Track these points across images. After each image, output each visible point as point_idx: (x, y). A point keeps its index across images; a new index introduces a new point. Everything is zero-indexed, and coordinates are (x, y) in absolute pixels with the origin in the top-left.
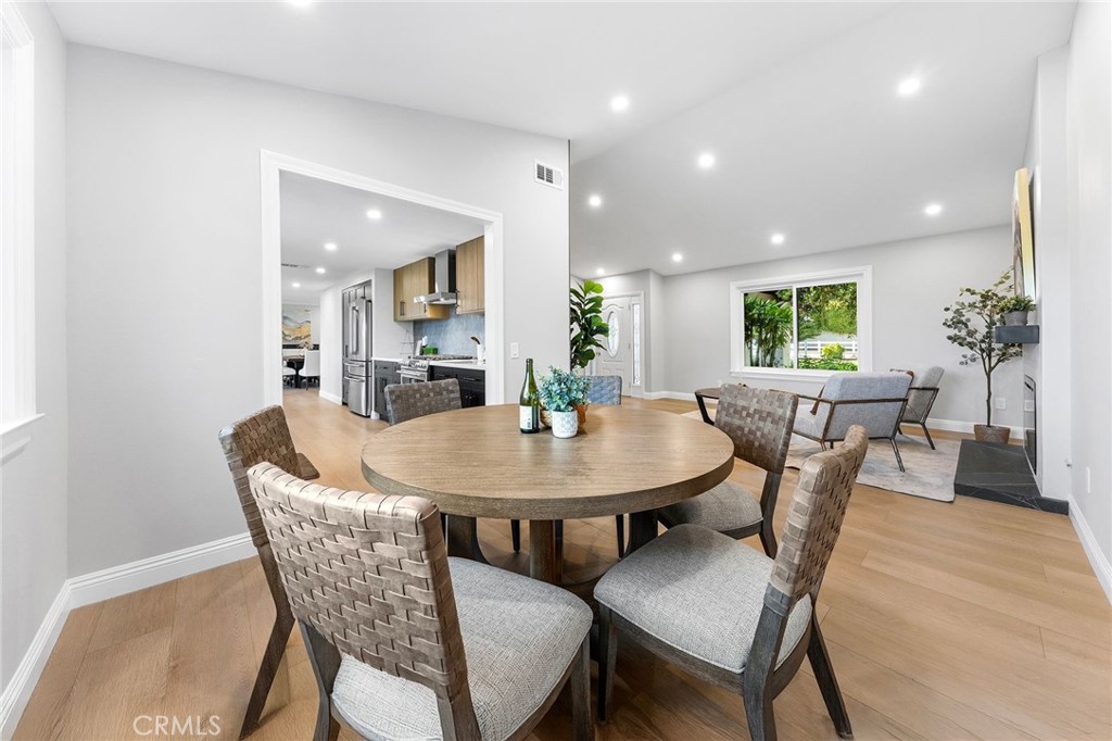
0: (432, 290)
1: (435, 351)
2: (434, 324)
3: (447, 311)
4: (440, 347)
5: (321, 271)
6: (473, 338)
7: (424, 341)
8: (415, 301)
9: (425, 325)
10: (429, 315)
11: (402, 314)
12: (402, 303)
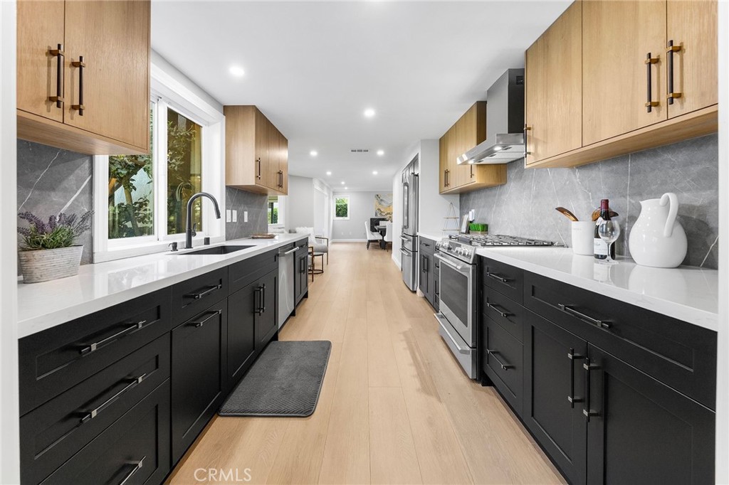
0: (481, 136)
1: (485, 228)
2: (483, 194)
3: (502, 172)
4: (491, 222)
5: (381, 153)
6: (561, 210)
7: (470, 216)
8: (459, 162)
9: (472, 196)
10: (477, 180)
11: (447, 185)
12: (447, 172)
